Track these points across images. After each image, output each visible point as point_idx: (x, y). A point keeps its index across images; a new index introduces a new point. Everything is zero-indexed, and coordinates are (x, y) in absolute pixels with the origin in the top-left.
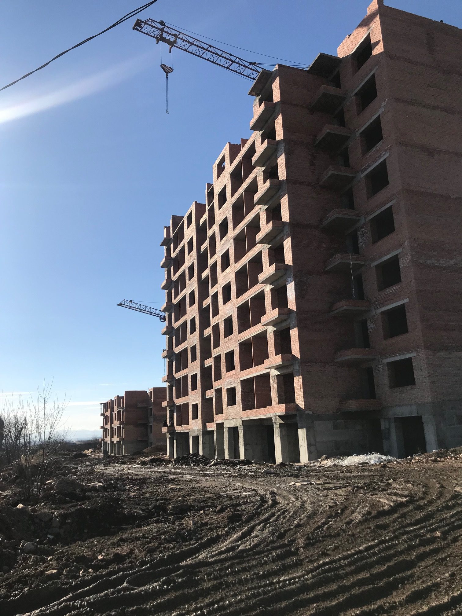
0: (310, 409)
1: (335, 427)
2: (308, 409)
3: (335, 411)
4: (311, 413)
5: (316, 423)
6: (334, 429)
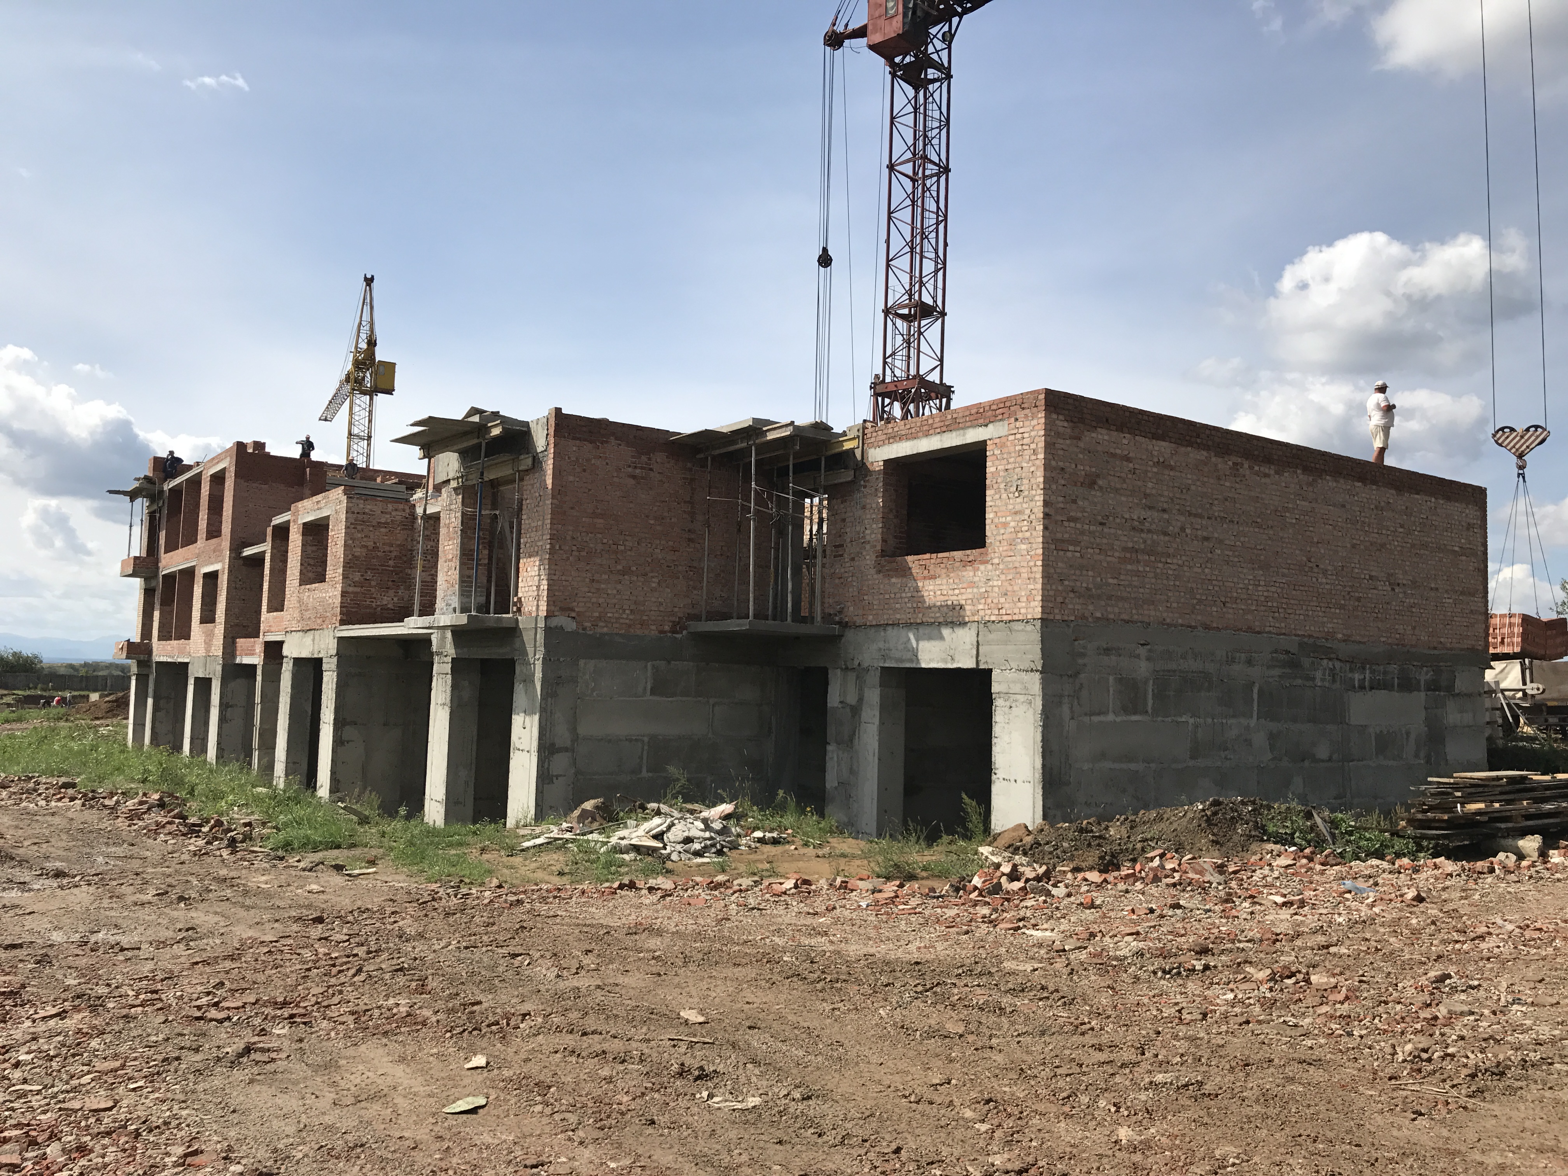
1: (659, 687)
2: (562, 609)
4: (570, 626)
5: (587, 666)
6: (653, 692)
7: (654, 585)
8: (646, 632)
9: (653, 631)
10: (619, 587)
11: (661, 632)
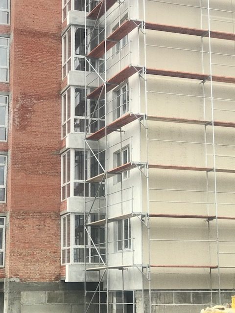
0: (18, 275)
1: (50, 300)
2: (14, 275)
3: (53, 279)
4: (18, 281)
5: (24, 294)
6: (48, 301)
7: (47, 265)
8: (45, 281)
9: (48, 280)
10: (35, 266)
11: (51, 281)
